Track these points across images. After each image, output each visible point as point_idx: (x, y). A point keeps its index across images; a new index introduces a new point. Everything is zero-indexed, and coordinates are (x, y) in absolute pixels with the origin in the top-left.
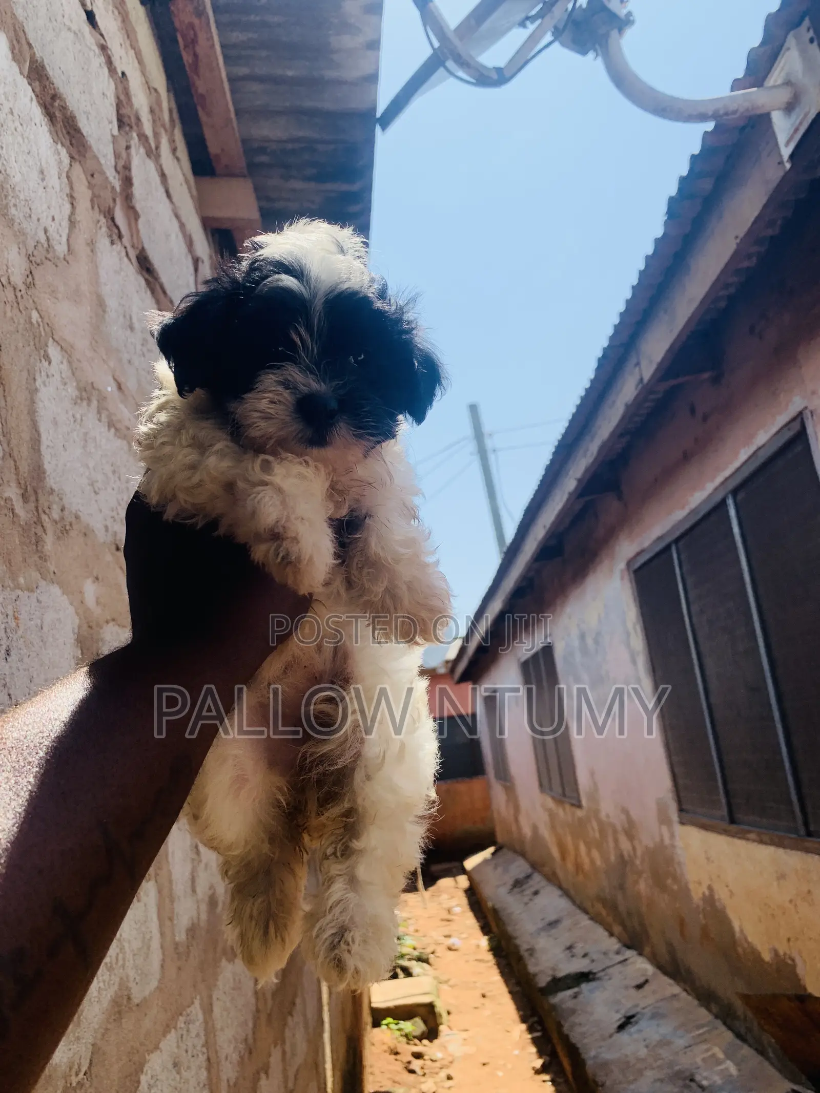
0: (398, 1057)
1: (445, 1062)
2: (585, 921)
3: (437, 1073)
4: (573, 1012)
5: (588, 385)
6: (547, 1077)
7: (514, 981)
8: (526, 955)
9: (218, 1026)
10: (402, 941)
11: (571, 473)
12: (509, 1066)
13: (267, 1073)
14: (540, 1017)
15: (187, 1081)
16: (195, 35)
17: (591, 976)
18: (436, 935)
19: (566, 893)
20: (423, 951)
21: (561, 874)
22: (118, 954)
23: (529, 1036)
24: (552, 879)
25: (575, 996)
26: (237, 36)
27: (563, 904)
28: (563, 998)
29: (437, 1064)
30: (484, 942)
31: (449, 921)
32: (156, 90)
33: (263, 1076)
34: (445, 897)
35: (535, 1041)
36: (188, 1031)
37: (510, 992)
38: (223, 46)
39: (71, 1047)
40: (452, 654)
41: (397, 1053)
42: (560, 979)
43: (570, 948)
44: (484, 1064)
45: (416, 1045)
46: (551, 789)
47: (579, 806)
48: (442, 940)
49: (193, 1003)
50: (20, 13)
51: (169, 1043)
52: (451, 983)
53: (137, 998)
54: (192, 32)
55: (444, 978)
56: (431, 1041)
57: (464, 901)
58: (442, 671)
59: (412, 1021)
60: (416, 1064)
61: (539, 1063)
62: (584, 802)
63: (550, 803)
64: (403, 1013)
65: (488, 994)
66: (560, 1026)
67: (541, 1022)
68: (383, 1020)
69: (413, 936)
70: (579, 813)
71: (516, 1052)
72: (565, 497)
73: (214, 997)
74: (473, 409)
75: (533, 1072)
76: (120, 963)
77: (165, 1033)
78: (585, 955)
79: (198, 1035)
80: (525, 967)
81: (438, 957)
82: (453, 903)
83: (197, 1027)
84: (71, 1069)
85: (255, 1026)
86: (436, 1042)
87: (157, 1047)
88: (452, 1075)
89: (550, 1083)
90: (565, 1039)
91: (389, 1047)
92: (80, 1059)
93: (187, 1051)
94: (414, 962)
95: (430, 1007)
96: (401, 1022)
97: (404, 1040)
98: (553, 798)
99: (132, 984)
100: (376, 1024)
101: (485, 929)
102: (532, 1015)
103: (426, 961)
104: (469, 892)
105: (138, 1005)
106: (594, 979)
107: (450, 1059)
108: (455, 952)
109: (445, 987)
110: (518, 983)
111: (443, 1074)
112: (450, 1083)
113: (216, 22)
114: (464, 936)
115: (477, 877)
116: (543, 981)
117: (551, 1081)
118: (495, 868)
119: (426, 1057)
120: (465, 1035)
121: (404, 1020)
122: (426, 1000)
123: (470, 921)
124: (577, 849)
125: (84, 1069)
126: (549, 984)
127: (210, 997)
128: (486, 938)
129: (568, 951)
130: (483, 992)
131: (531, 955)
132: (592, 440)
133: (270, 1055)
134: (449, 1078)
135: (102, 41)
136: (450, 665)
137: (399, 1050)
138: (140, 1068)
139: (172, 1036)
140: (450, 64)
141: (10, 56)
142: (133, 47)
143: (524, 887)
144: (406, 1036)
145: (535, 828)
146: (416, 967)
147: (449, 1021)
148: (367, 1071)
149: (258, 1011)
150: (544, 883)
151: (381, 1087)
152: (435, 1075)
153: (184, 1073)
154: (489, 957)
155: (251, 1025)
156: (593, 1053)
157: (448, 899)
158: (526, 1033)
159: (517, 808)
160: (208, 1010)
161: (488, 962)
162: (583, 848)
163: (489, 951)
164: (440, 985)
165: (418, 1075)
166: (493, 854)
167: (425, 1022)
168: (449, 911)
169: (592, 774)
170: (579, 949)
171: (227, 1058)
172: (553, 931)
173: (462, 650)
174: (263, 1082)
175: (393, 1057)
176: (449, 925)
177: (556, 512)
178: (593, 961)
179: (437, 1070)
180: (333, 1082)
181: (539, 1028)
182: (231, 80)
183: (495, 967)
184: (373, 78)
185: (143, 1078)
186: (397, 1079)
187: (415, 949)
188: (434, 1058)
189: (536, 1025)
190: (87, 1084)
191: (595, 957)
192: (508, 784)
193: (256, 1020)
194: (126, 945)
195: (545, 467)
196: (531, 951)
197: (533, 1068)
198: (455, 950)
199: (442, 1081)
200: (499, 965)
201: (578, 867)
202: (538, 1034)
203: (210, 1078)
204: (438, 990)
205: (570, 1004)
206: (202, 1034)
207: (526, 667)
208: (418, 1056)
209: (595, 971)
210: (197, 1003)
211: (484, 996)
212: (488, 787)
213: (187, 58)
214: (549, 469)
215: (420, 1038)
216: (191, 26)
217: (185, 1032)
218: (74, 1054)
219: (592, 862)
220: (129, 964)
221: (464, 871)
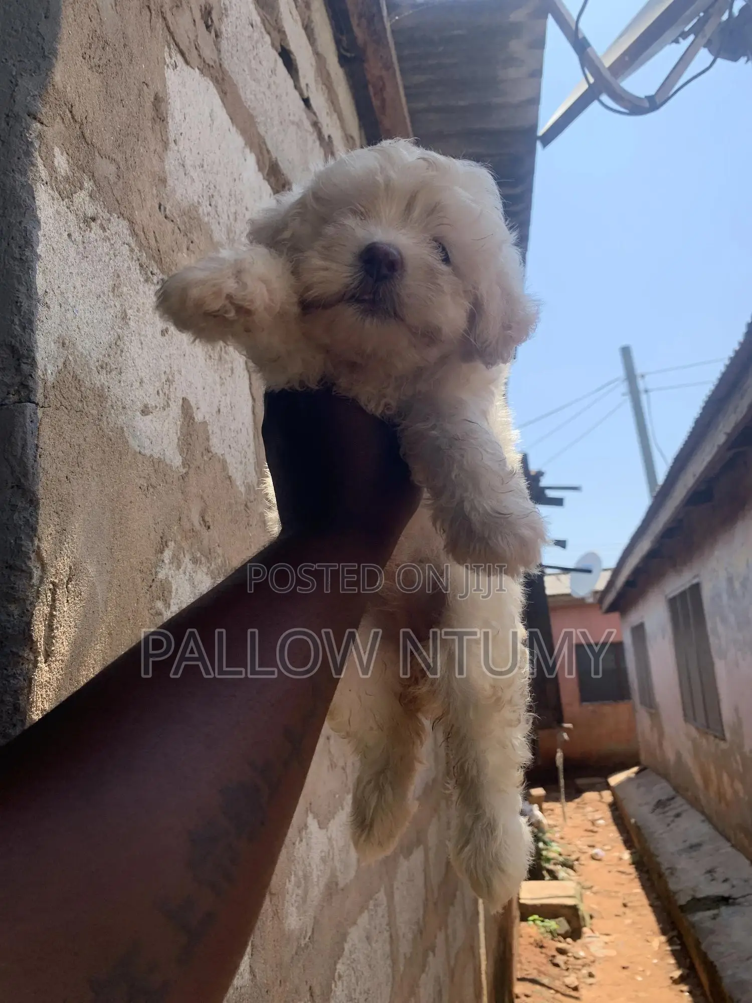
0: (544, 950)
1: (587, 961)
2: (727, 848)
3: (579, 970)
4: (712, 932)
5: (737, 347)
6: (685, 988)
7: (654, 895)
8: (667, 873)
9: (398, 910)
10: (548, 847)
11: (721, 427)
12: (648, 973)
13: (433, 951)
14: (679, 932)
15: (376, 952)
16: (384, 84)
17: (731, 901)
18: (581, 843)
19: (709, 819)
20: (568, 857)
21: (703, 801)
22: (329, 850)
23: (669, 948)
24: (695, 803)
25: (714, 918)
26: (418, 79)
27: (705, 829)
28: (701, 917)
29: (579, 962)
30: (626, 855)
31: (592, 831)
32: (352, 137)
33: (431, 954)
34: (589, 809)
35: (674, 953)
36: (376, 912)
37: (651, 905)
38: (405, 88)
39: (301, 918)
40: (601, 585)
41: (542, 947)
42: (699, 900)
43: (710, 871)
44: (624, 968)
45: (560, 942)
46: (695, 719)
47: (723, 739)
48: (585, 848)
49: (379, 890)
50: (262, 130)
51: (364, 919)
52: (594, 889)
53: (341, 885)
54: (381, 83)
55: (588, 884)
56: (574, 940)
57: (608, 814)
58: (590, 600)
59: (557, 920)
60: (560, 959)
61: (677, 974)
62: (728, 735)
63: (694, 733)
64: (548, 912)
65: (629, 904)
66: (698, 944)
67: (680, 936)
68: (531, 916)
69: (558, 842)
70: (723, 745)
71: (655, 961)
72: (715, 450)
73: (395, 887)
74: (626, 352)
75: (671, 981)
76: (331, 857)
77: (361, 912)
78: (726, 880)
79: (383, 916)
80: (666, 883)
81: (583, 865)
82: (597, 816)
83: (382, 910)
84: (301, 934)
85: (425, 912)
86: (579, 941)
87: (355, 923)
88: (594, 973)
89: (687, 994)
90: (704, 956)
91: (535, 941)
92: (306, 927)
93: (375, 928)
94: (559, 867)
95: (574, 909)
96: (547, 920)
97: (550, 936)
98: (697, 729)
99: (338, 874)
100: (524, 919)
101: (628, 843)
102: (673, 929)
103: (571, 867)
104: (613, 807)
105: (342, 890)
106: (733, 904)
107: (592, 959)
108: (597, 862)
109: (588, 893)
110: (658, 898)
111: (585, 971)
112: (591, 980)
113: (401, 70)
114: (607, 848)
115: (620, 794)
116: (683, 900)
117: (689, 992)
118: (639, 786)
119: (570, 954)
120: (606, 939)
121: (549, 919)
122: (570, 902)
123: (613, 833)
124: (720, 778)
125: (309, 934)
126: (689, 902)
127: (392, 886)
128: (628, 851)
129: (708, 875)
130: (625, 902)
131: (672, 874)
132: (742, 397)
133: (436, 937)
134: (591, 975)
135: (315, 119)
136: (598, 596)
137: (545, 945)
138: (344, 937)
139: (365, 915)
140: (605, 98)
141: (256, 168)
142: (335, 111)
143: (666, 809)
144: (551, 932)
145: (679, 756)
146: (562, 872)
147: (591, 924)
148: (516, 959)
149: (427, 899)
150: (686, 807)
151: (528, 974)
152: (577, 971)
153: (374, 945)
154: (632, 870)
155: (421, 912)
156: (729, 972)
157: (594, 812)
158: (667, 944)
159: (661, 734)
160: (390, 896)
161: (630, 874)
162: (725, 778)
163: (630, 864)
164: (583, 891)
165: (563, 970)
166: (637, 773)
167: (569, 922)
168: (593, 823)
169: (736, 710)
170: (720, 874)
171: (404, 936)
172: (694, 854)
173: (611, 584)
174: (431, 958)
175: (538, 950)
176: (593, 836)
177: (705, 464)
178: (733, 886)
179: (580, 967)
180: (487, 965)
181: (678, 942)
182: (412, 113)
183: (637, 880)
184: (535, 101)
185: (347, 947)
186: (543, 969)
187: (560, 855)
188: (577, 956)
189: (675, 939)
190: (311, 946)
191: (735, 883)
192: (653, 711)
193: (425, 906)
194: (334, 842)
195: (695, 420)
196: (673, 870)
197: (671, 978)
198: (599, 860)
199: (584, 977)
200: (641, 879)
201: (721, 795)
202: (678, 947)
203: (392, 951)
204: (581, 895)
205: (709, 924)
206: (386, 915)
207: (672, 603)
208: (562, 952)
209: (735, 896)
210: (382, 890)
211: (625, 905)
212: (633, 710)
213: (376, 103)
214: (698, 422)
215: (565, 936)
216: (381, 78)
217: (373, 913)
218: (303, 923)
219: (736, 792)
220: (337, 858)
221: (608, 787)
